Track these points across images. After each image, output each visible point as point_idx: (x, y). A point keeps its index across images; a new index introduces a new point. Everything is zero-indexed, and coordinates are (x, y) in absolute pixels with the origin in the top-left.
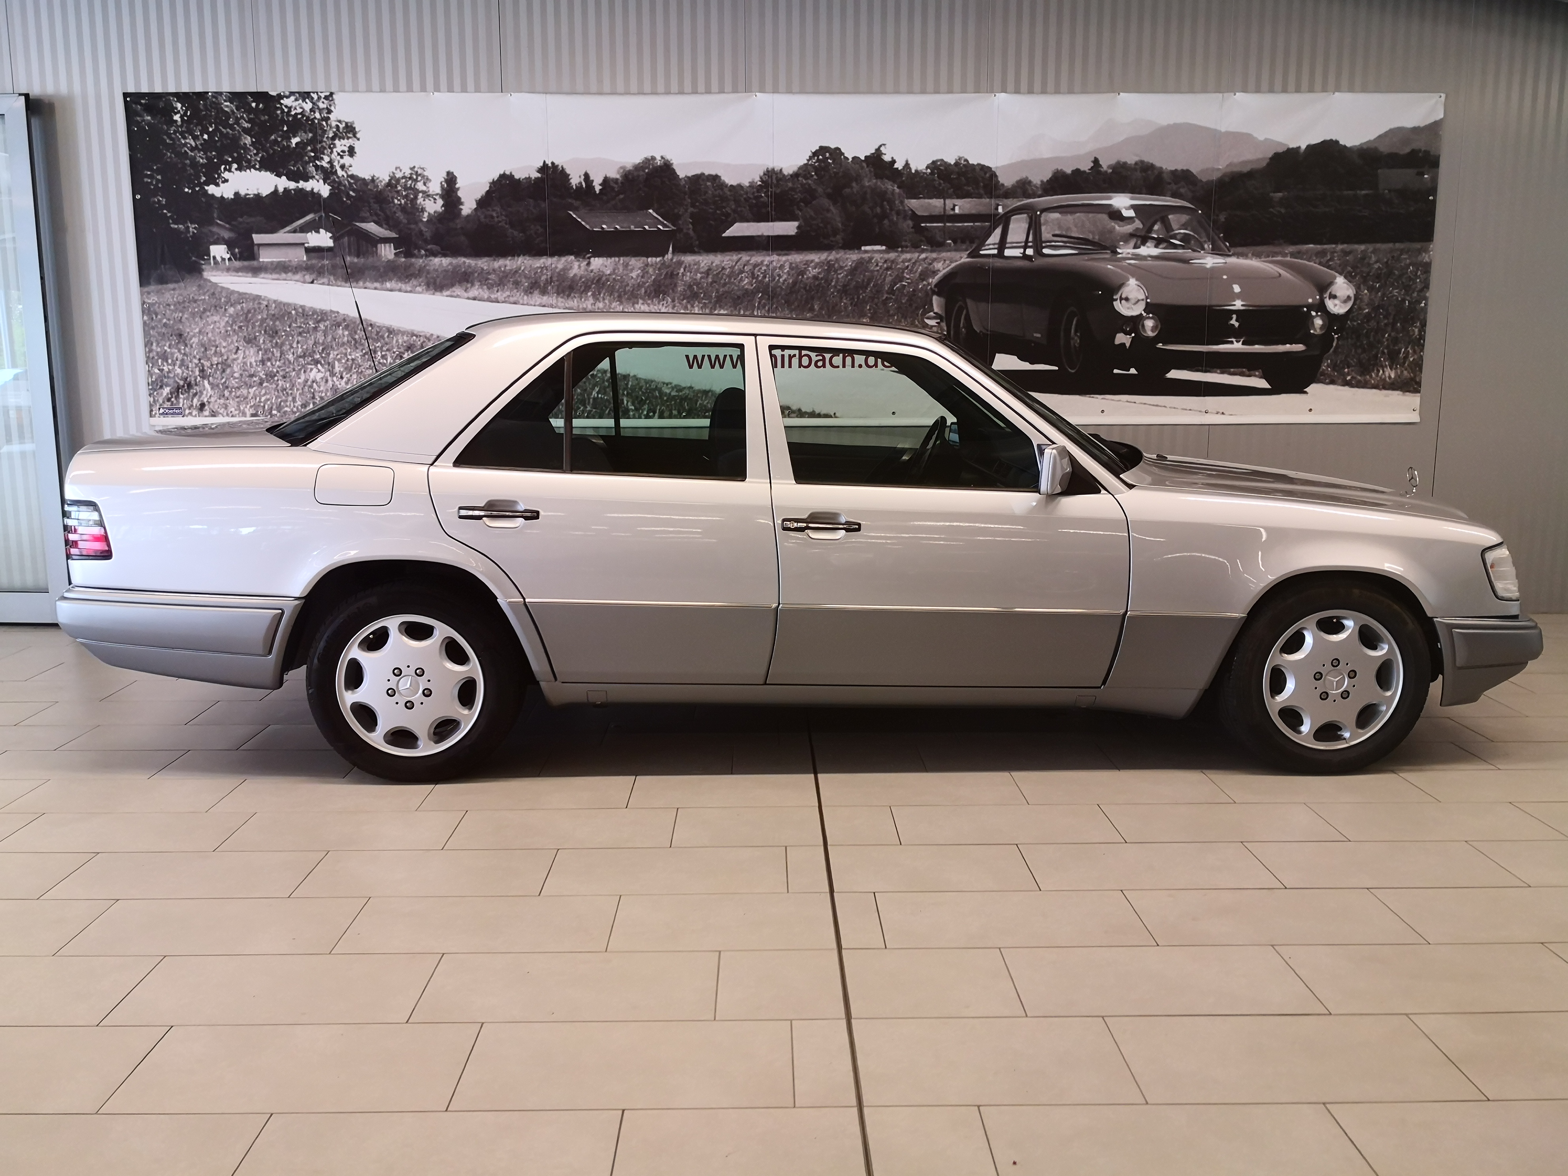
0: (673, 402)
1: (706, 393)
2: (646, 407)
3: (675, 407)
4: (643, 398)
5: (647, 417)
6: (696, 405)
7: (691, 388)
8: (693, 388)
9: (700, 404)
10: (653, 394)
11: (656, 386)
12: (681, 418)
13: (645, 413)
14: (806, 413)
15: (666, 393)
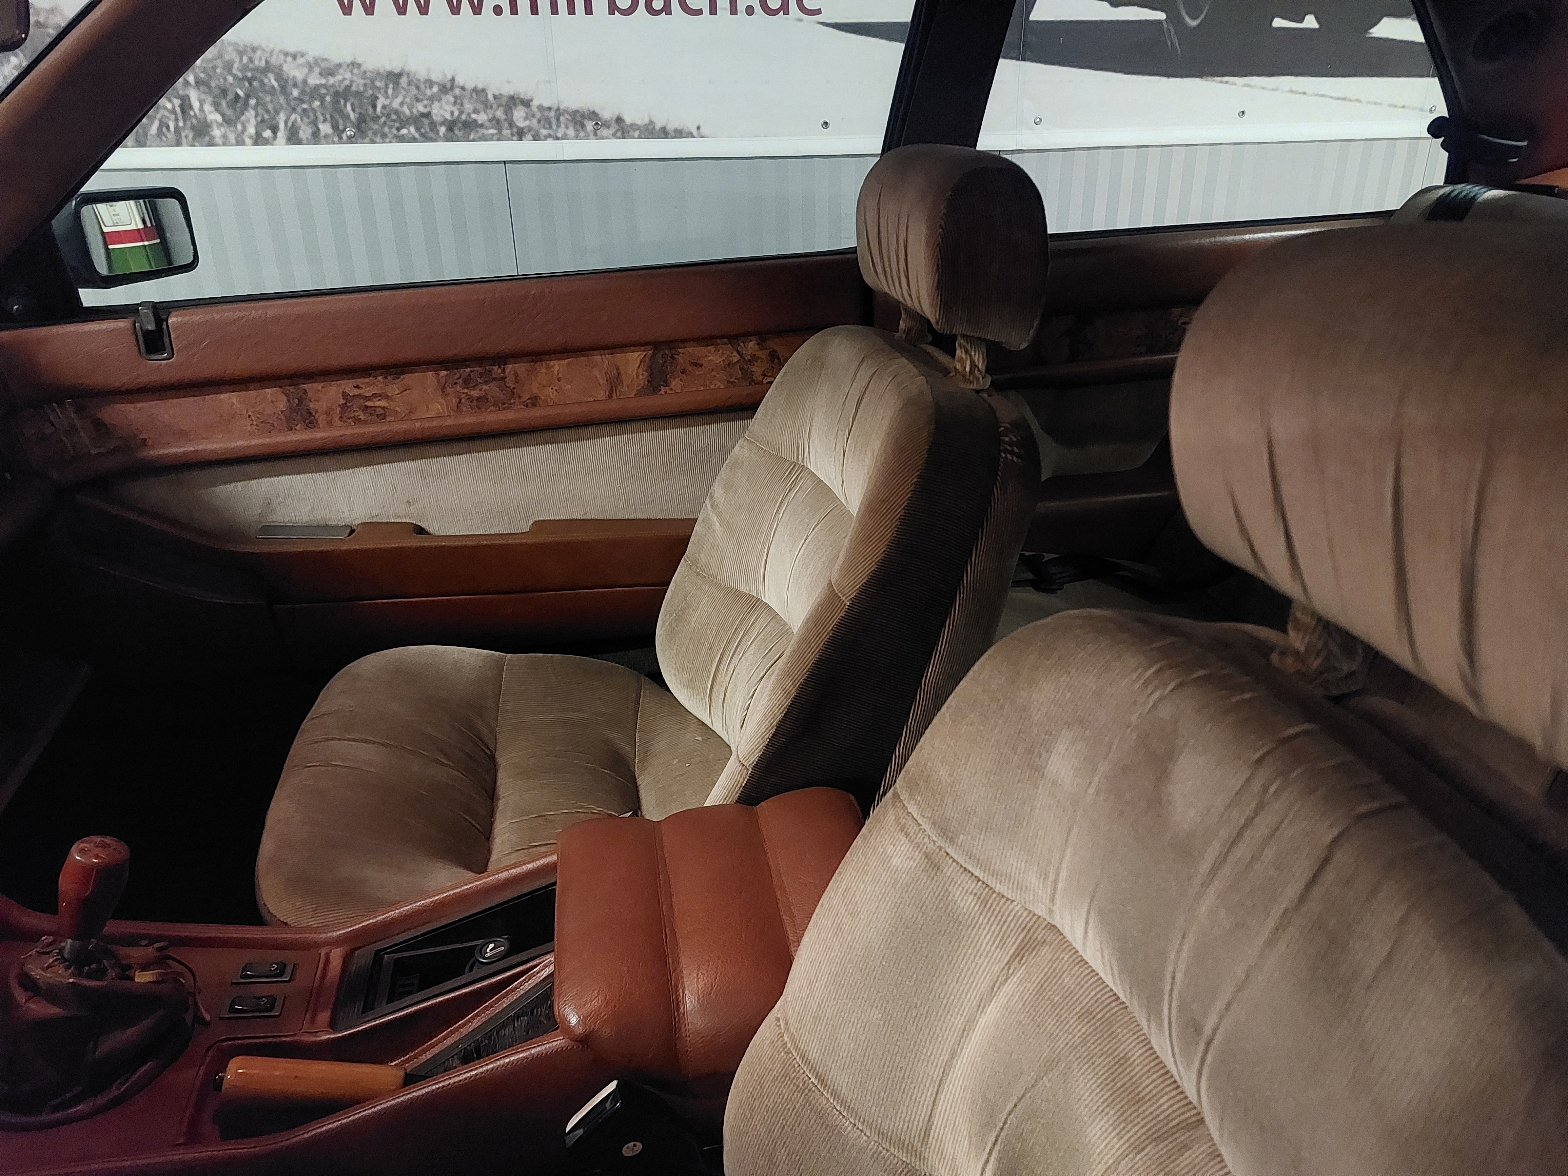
0: (317, 103)
1: (394, 77)
2: (250, 114)
3: (323, 115)
4: (240, 93)
5: (258, 140)
6: (374, 107)
7: (354, 65)
8: (359, 66)
9: (384, 107)
10: (262, 83)
11: (267, 62)
12: (341, 141)
13: (252, 130)
14: (634, 127)
15: (294, 77)
